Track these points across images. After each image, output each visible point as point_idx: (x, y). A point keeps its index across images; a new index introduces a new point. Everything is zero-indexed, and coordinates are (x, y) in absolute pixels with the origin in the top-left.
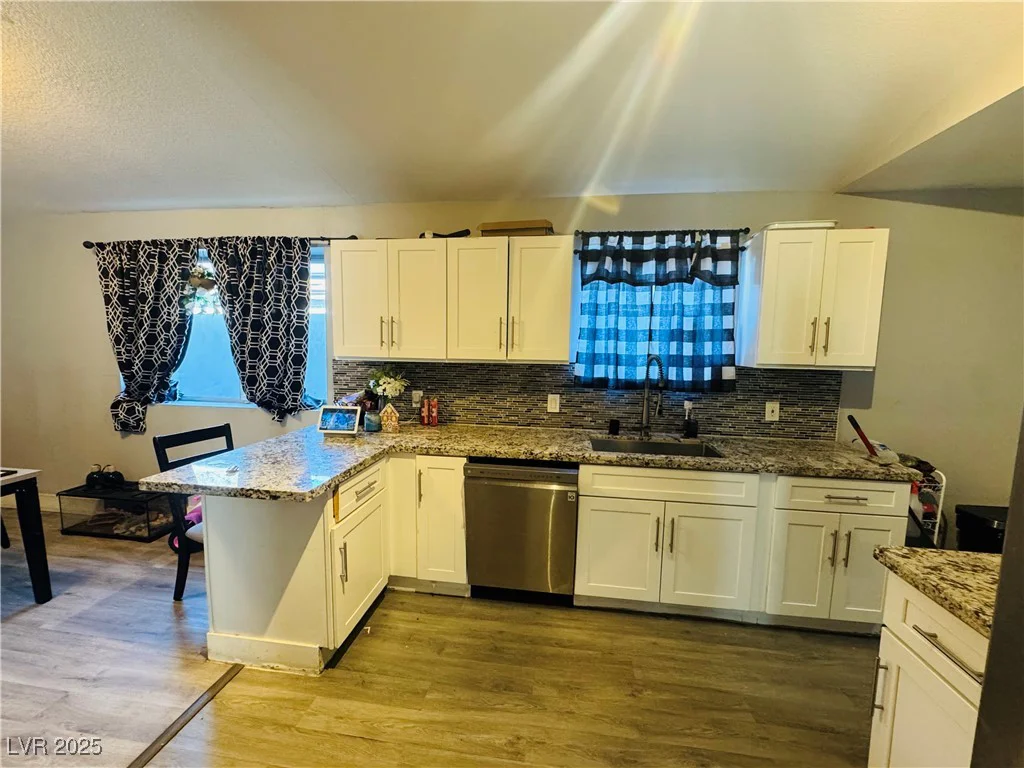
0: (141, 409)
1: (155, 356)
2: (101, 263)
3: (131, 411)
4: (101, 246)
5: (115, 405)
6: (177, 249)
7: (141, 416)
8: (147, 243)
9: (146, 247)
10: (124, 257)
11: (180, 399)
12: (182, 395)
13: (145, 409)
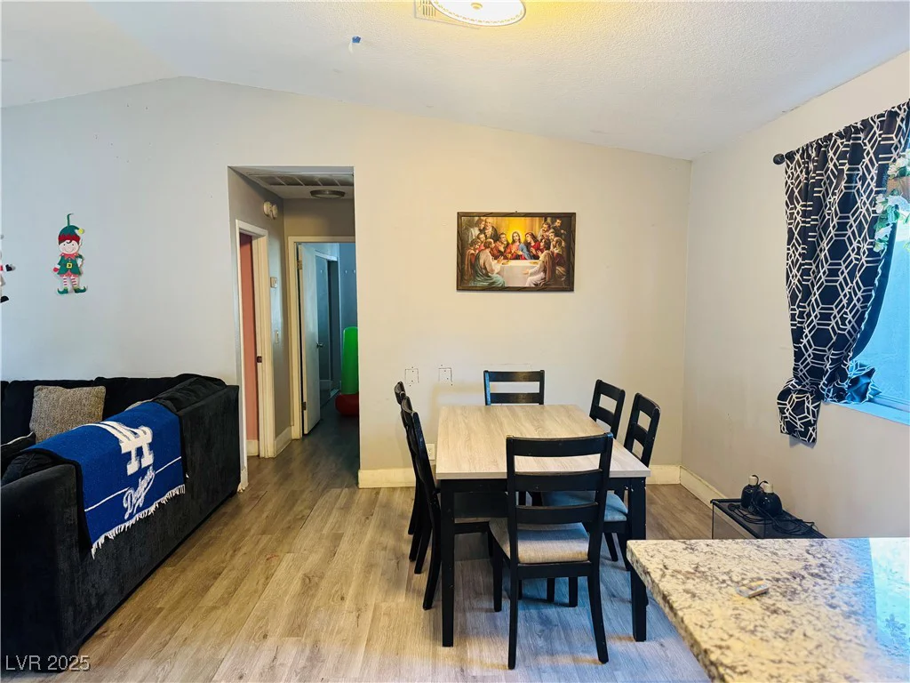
0: (811, 407)
1: (833, 323)
2: (789, 182)
3: (799, 408)
4: (790, 156)
5: (784, 395)
6: (878, 132)
7: (811, 418)
8: (839, 135)
9: (839, 141)
10: (811, 166)
11: (870, 400)
12: (876, 393)
13: (818, 406)
